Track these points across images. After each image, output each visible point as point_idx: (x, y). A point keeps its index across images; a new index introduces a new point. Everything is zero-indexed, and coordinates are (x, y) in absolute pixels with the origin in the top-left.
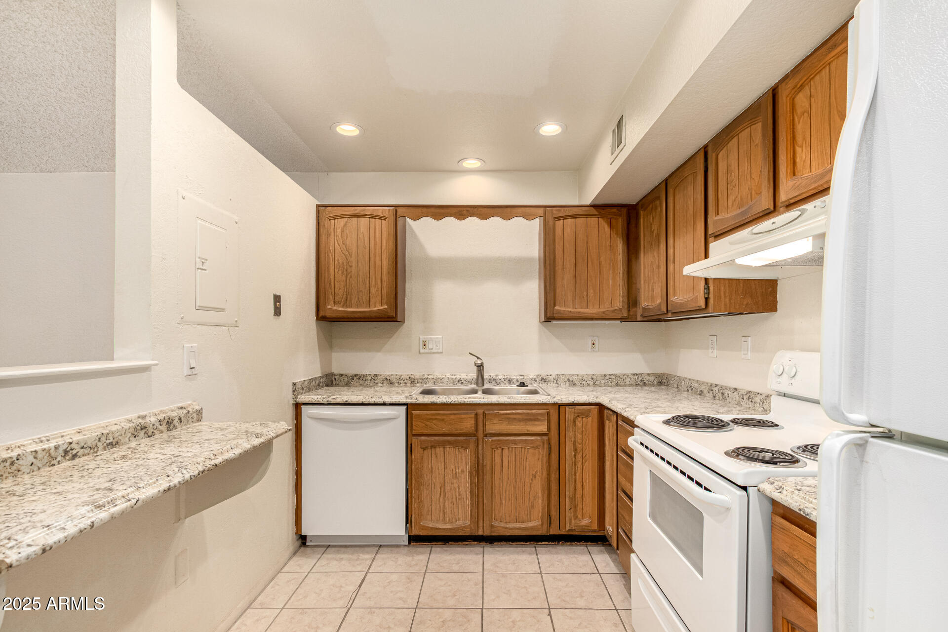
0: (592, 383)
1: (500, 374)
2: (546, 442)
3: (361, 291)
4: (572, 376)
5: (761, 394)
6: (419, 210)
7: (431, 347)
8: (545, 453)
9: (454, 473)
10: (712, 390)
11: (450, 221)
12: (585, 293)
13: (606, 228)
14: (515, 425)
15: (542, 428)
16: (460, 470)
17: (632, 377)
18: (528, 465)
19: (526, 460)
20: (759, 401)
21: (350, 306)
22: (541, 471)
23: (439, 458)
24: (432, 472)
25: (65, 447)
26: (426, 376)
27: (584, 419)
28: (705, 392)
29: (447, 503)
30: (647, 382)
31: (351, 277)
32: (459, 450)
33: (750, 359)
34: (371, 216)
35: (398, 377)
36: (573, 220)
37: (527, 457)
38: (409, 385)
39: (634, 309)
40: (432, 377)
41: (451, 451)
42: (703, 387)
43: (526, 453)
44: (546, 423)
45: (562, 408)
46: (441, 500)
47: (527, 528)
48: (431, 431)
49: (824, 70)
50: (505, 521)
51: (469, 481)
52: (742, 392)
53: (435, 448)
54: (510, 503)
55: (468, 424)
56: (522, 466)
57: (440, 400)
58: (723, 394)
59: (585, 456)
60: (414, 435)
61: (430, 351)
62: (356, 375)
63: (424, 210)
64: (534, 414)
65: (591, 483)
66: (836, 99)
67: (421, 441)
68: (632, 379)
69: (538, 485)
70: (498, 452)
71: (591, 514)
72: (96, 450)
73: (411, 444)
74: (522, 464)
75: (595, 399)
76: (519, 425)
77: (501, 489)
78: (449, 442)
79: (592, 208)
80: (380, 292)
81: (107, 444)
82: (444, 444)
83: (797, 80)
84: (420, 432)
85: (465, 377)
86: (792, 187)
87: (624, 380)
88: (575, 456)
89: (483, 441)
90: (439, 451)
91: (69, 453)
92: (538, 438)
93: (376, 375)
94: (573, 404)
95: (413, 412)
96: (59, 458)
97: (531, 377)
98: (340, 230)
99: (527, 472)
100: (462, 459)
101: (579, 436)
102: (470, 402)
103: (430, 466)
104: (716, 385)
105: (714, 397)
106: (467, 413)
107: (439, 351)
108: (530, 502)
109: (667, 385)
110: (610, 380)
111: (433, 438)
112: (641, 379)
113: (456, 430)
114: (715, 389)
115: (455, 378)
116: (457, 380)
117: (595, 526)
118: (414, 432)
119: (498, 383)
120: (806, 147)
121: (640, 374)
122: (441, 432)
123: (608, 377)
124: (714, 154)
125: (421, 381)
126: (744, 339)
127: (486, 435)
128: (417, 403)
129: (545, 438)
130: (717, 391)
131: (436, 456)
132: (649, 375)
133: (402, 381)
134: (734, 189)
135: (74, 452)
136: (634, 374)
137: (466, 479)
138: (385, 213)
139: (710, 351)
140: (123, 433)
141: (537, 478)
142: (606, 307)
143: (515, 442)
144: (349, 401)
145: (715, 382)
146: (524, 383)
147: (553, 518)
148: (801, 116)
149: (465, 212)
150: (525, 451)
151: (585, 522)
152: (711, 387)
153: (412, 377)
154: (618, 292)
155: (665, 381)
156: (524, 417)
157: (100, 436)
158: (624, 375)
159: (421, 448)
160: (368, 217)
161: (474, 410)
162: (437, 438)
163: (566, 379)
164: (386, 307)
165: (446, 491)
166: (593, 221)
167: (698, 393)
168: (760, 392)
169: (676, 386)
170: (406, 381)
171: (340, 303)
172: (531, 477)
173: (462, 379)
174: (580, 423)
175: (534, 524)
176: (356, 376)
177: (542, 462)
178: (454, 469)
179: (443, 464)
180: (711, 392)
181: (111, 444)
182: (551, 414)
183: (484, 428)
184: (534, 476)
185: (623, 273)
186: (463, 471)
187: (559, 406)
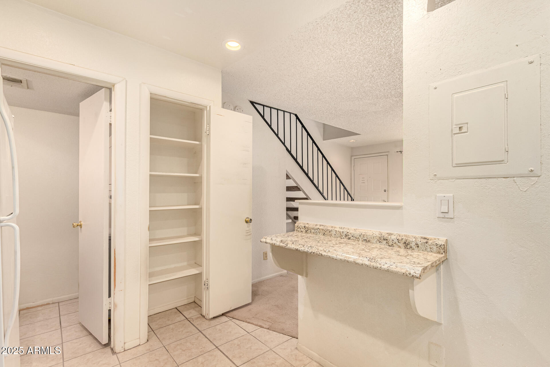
25: (346, 233)
72: (358, 240)
81: (364, 239)
91: (347, 236)
96: (344, 237)
135: (349, 237)
140: (372, 237)
157: (360, 234)
181: (366, 240)
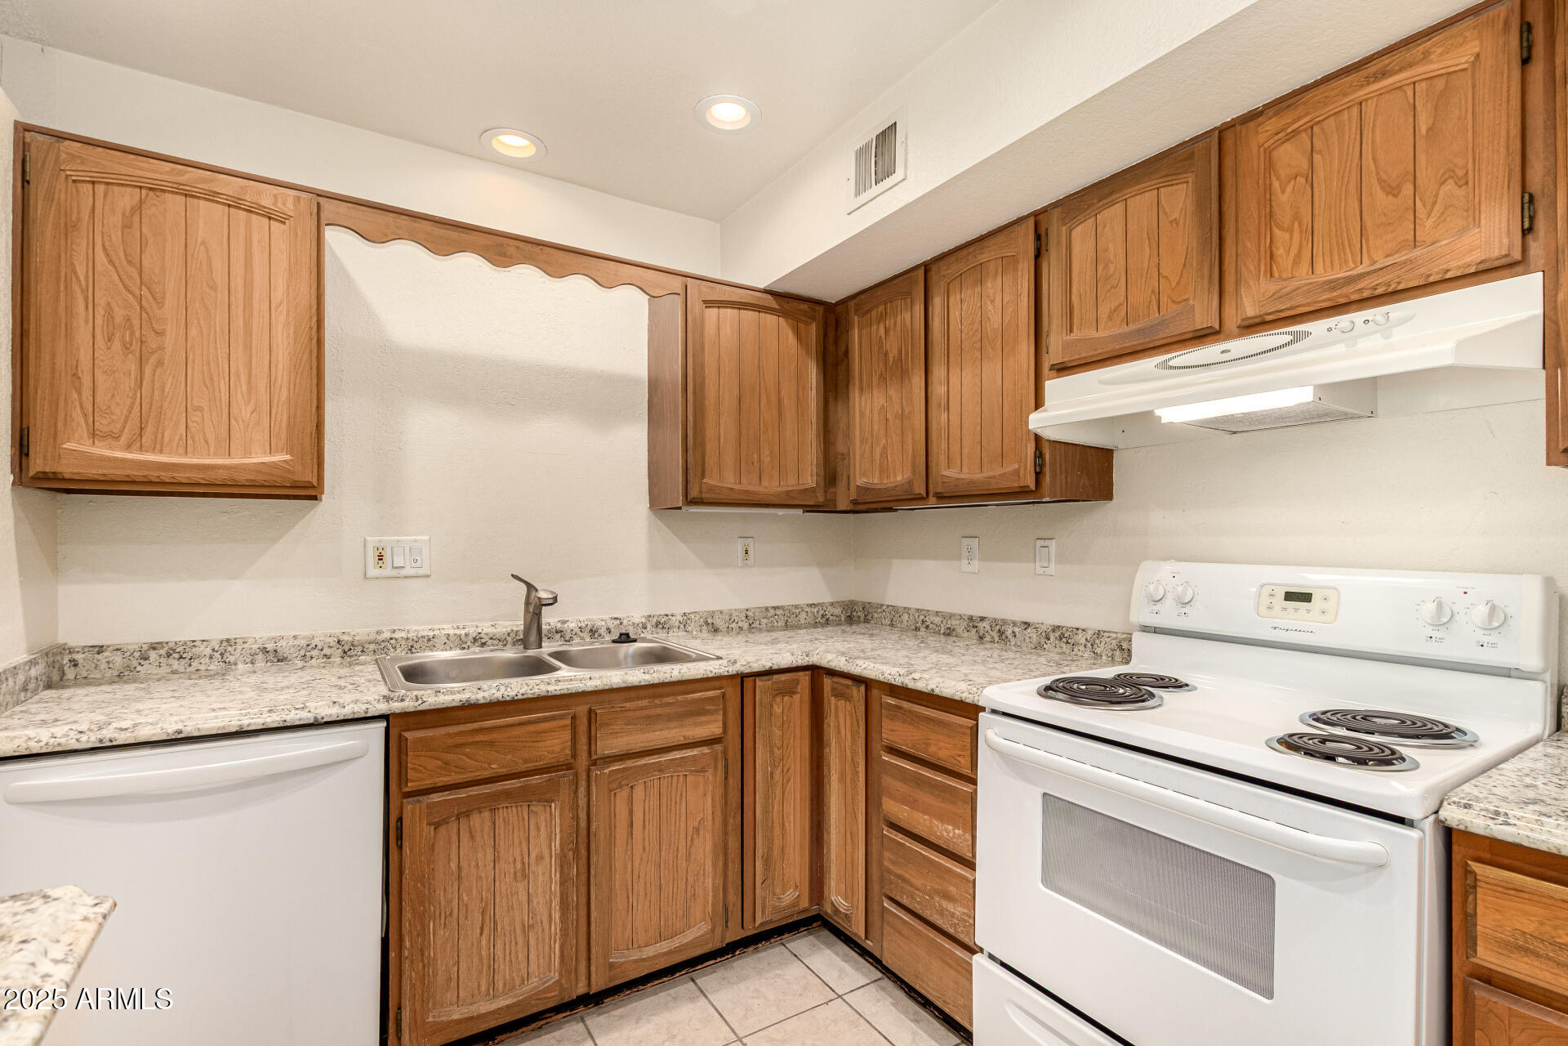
0: (746, 626)
1: (570, 619)
2: (720, 755)
3: (199, 409)
4: (712, 614)
5: (1083, 630)
6: (390, 218)
7: (398, 562)
8: (718, 779)
9: (519, 866)
10: (977, 627)
11: (469, 263)
12: (755, 456)
13: (791, 338)
14: (661, 730)
15: (713, 728)
16: (533, 856)
17: (808, 609)
18: (683, 810)
19: (681, 799)
20: (1083, 641)
21: (157, 446)
22: (710, 817)
23: (478, 838)
24: (459, 878)
26: (387, 635)
27: (786, 698)
28: (960, 630)
29: (499, 946)
30: (831, 618)
31: (160, 363)
32: (531, 808)
33: (1053, 574)
34: (234, 204)
35: (303, 643)
36: (736, 311)
37: (681, 795)
38: (339, 660)
39: (833, 490)
40: (403, 635)
41: (510, 815)
42: (954, 623)
43: (680, 784)
44: (720, 717)
45: (748, 683)
46: (484, 942)
47: (687, 944)
48: (461, 776)
49: (1346, 112)
50: (635, 946)
51: (556, 877)
52: (1044, 628)
53: (468, 816)
54: (647, 903)
55: (555, 744)
56: (673, 816)
57: (486, 694)
58: (1001, 633)
59: (788, 770)
60: (408, 795)
61: (395, 573)
62: (154, 647)
63: (404, 221)
64: (695, 701)
65: (798, 821)
66: (1374, 159)
67: (430, 806)
68: (810, 614)
69: (704, 849)
70: (623, 794)
71: (798, 879)
73: (400, 819)
74: (673, 809)
75: (807, 659)
76: (668, 728)
77: (629, 876)
78: (508, 795)
79: (769, 297)
80: (266, 419)
82: (491, 803)
83: (1289, 121)
84: (427, 783)
85: (491, 630)
86: (1273, 295)
87: (796, 616)
88: (772, 773)
89: (588, 776)
90: (480, 821)
92: (706, 750)
93: (228, 640)
94: (770, 672)
95: (407, 734)
97: (637, 621)
98: (116, 220)
99: (683, 826)
100: (539, 830)
101: (778, 732)
102: (562, 692)
103: (453, 866)
104: (982, 619)
105: (981, 638)
106: (553, 718)
107: (421, 572)
108: (689, 888)
109: (866, 621)
110: (776, 617)
111: (462, 794)
112: (822, 612)
113: (526, 761)
114: (981, 625)
115: (466, 635)
116: (470, 638)
117: (805, 903)
118: (411, 786)
119: (567, 638)
120: (1301, 232)
121: (819, 604)
122: (486, 774)
123: (772, 612)
124: (1064, 228)
125: (372, 647)
126: (1040, 543)
127: (594, 763)
128: (420, 708)
129: (719, 747)
130: (988, 628)
131: (472, 837)
132: (832, 604)
133: (315, 653)
134: (1113, 290)
136: (811, 605)
137: (547, 874)
138: (284, 204)
139: (964, 562)
141: (702, 832)
142: (791, 483)
143: (660, 767)
144: (190, 729)
145: (977, 613)
146: (627, 635)
147: (730, 908)
148: (1289, 181)
149: (511, 250)
150: (678, 782)
151: (789, 897)
152: (973, 622)
153: (345, 638)
154: (810, 457)
155: (859, 614)
156: (678, 710)
158: (796, 607)
159: (430, 824)
160: (224, 204)
161: (567, 707)
162: (474, 791)
163: (702, 620)
164: (288, 457)
165: (497, 917)
166: (770, 320)
167: (942, 632)
168: (1082, 626)
169: (887, 622)
170: (327, 651)
171: (117, 438)
172: (690, 833)
173: (482, 635)
174: (779, 708)
175: (696, 933)
176: (154, 649)
177: (713, 799)
178: (519, 859)
179: (490, 851)
180: (974, 630)
182: (727, 696)
183: (593, 748)
184: (697, 830)
185: (818, 424)
186: (540, 858)
187: (742, 678)
